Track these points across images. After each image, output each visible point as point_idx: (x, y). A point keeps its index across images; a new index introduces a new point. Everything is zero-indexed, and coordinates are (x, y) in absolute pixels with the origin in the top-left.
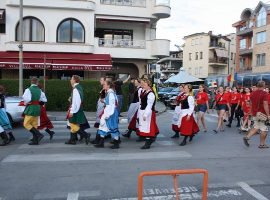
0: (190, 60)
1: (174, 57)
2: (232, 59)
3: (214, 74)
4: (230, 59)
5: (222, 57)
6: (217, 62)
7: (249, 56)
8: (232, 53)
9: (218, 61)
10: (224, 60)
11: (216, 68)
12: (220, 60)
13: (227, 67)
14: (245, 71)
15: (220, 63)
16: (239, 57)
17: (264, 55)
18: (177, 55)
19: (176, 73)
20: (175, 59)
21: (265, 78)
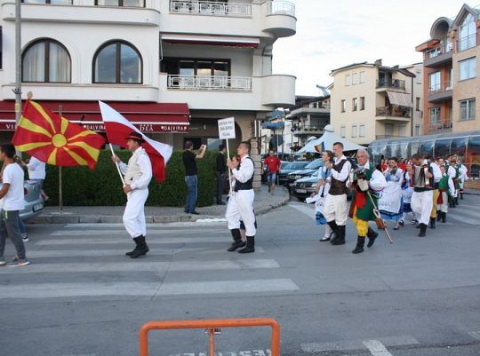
0: (343, 111)
1: (315, 106)
2: (417, 110)
3: (386, 136)
4: (415, 108)
5: (400, 107)
6: (390, 114)
7: (446, 102)
8: (418, 99)
9: (393, 113)
10: (404, 111)
11: (389, 125)
12: (396, 111)
13: (410, 124)
14: (440, 130)
15: (396, 116)
16: (430, 105)
17: (472, 101)
18: (320, 104)
19: (318, 136)
20: (318, 110)
21: (473, 142)
